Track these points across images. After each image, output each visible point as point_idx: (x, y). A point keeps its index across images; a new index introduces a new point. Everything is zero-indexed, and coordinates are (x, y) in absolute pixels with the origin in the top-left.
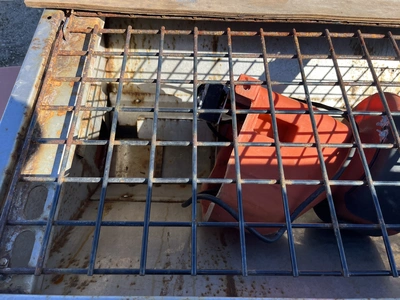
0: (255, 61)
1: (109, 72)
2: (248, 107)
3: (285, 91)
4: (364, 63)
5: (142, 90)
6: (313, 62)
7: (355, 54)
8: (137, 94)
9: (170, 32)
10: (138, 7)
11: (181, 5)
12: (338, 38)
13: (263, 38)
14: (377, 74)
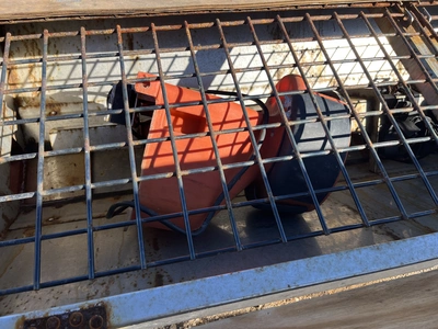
0: (176, 56)
1: (14, 84)
2: (154, 104)
3: (213, 84)
4: (285, 47)
5: (57, 100)
6: (236, 50)
7: (274, 39)
8: (50, 105)
9: (54, 34)
10: (16, 11)
11: (64, 5)
12: (230, 26)
13: (154, 33)
14: (299, 57)
